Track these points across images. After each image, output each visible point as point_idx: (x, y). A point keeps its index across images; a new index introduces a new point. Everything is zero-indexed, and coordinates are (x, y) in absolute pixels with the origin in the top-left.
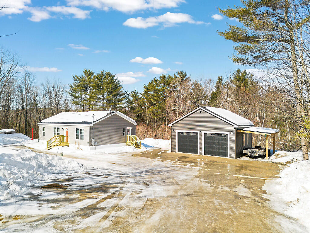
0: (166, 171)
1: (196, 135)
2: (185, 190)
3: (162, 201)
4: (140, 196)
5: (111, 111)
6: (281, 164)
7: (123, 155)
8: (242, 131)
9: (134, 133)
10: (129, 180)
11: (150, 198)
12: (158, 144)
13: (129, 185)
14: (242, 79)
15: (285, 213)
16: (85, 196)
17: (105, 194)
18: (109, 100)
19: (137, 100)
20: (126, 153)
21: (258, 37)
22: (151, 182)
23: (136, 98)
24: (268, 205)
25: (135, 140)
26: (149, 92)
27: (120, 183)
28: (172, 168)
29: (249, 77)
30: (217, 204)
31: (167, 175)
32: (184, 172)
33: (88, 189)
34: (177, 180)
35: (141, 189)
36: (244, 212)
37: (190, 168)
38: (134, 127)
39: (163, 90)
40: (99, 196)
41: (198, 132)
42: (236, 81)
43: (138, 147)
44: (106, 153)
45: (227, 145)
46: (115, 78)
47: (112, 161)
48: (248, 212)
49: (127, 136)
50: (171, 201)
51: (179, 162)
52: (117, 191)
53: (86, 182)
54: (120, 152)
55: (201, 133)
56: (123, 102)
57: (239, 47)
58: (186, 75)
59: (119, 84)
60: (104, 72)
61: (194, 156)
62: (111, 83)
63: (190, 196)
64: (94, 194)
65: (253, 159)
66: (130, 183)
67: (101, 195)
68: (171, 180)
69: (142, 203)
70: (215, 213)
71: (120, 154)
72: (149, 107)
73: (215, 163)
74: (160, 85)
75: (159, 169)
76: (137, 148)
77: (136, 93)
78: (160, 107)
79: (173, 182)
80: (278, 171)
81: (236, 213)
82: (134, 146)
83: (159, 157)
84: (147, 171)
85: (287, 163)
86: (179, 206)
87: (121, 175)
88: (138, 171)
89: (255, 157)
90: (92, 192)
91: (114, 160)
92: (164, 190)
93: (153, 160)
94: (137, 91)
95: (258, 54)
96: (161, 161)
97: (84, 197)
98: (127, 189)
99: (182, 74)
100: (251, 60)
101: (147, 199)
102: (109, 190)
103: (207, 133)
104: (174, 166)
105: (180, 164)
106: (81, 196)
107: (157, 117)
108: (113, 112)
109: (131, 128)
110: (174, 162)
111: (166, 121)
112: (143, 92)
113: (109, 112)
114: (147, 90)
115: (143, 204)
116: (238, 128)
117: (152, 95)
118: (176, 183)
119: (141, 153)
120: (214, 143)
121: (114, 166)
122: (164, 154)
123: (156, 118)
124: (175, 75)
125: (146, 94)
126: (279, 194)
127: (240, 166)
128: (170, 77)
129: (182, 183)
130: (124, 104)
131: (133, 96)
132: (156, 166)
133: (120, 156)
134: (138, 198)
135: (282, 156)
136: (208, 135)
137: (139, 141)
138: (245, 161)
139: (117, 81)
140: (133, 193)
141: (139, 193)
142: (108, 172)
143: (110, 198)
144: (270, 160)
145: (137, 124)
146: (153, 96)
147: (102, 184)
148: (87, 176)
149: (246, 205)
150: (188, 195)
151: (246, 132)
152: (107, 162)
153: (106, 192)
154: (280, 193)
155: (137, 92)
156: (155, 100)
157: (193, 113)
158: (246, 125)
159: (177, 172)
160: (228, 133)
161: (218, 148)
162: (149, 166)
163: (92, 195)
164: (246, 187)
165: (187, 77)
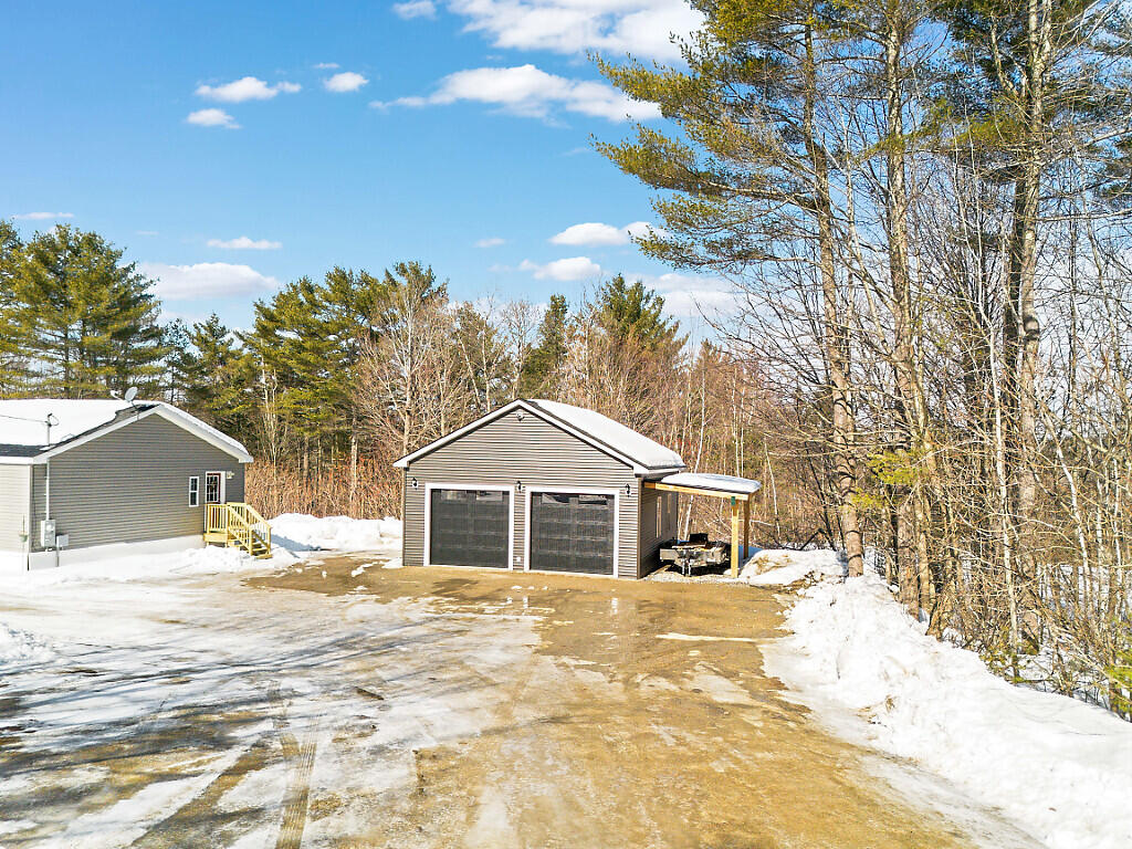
0: (418, 639)
1: (501, 499)
2: (529, 701)
3: (476, 755)
4: (377, 743)
5: (136, 402)
6: (779, 589)
7: (202, 586)
8: (658, 486)
9: (236, 494)
10: (285, 683)
11: (422, 746)
12: (332, 538)
13: (300, 706)
14: (629, 309)
15: (875, 744)
16: (136, 769)
17: (222, 753)
18: (89, 353)
19: (222, 361)
20: (210, 578)
21: (721, 178)
22: (382, 683)
23: (216, 351)
24: (814, 724)
25: (244, 521)
26: (278, 332)
27: (262, 701)
28: (435, 625)
29: (650, 305)
30: (671, 742)
31: (426, 653)
32: (487, 635)
33: (129, 740)
34: (480, 667)
35: (363, 717)
36: (770, 756)
37: (499, 622)
38: (239, 469)
39: (342, 327)
40: (199, 763)
41: (511, 489)
42: (610, 318)
43: (260, 551)
44: (112, 578)
45: (609, 532)
46: (120, 265)
47: (160, 614)
48: (779, 756)
49: (210, 507)
50: (512, 751)
51: (451, 602)
52: (269, 735)
53: (99, 708)
54: (184, 572)
55: (520, 494)
56: (161, 363)
57: (670, 206)
58: (431, 279)
59: (143, 287)
60: (72, 233)
61: (494, 577)
62: (106, 280)
63: (563, 723)
64: (177, 759)
65: (693, 578)
66: (301, 695)
67: (209, 761)
68: (457, 673)
69: (405, 771)
70: (684, 773)
71: (188, 582)
72: (278, 391)
73: (578, 598)
74: (326, 308)
75: (388, 634)
76: (255, 554)
77: (215, 331)
78: (331, 394)
79: (470, 678)
80: (779, 613)
81: (748, 762)
82: (244, 548)
83: (360, 588)
84: (341, 644)
85: (796, 586)
86: (549, 762)
87: (244, 668)
88: (303, 648)
89: (698, 571)
90: (157, 752)
91: (170, 608)
92: (454, 710)
93: (340, 598)
94: (221, 324)
95: (723, 234)
96: (377, 601)
97: (132, 777)
98: (305, 722)
99: (417, 272)
100: (701, 251)
101: (416, 752)
102: (232, 734)
103: (540, 494)
104: (437, 619)
105: (455, 608)
106: (115, 772)
107: (312, 429)
108: (144, 408)
109: (223, 473)
110: (431, 604)
111: (354, 448)
112: (253, 331)
113: (122, 405)
114: (269, 323)
115: (411, 775)
116: (645, 476)
117: (292, 343)
118: (482, 679)
119: (279, 573)
120: (564, 529)
121: (178, 633)
122: (376, 574)
123: (307, 435)
124: (388, 274)
125: (265, 337)
126: (821, 687)
127: (660, 602)
128: (366, 280)
129: (505, 678)
130: (163, 371)
131: (202, 342)
132: (368, 622)
133: (188, 591)
134: (372, 752)
135: (777, 566)
136: (545, 499)
137: (262, 526)
138: (669, 586)
139: (131, 276)
140: (343, 735)
141: (366, 731)
142: (170, 658)
143: (257, 768)
144: (742, 578)
145: (251, 459)
146: (300, 347)
147: (183, 712)
148: (85, 682)
149: (759, 733)
150: (555, 720)
151: (671, 488)
152: (142, 617)
153: (222, 744)
154: (822, 684)
155: (224, 328)
156: (307, 363)
157: (492, 421)
158: (668, 464)
159: (458, 639)
160: (616, 492)
161: (581, 546)
162: (335, 622)
163: (164, 763)
164: (717, 673)
165: (435, 286)
